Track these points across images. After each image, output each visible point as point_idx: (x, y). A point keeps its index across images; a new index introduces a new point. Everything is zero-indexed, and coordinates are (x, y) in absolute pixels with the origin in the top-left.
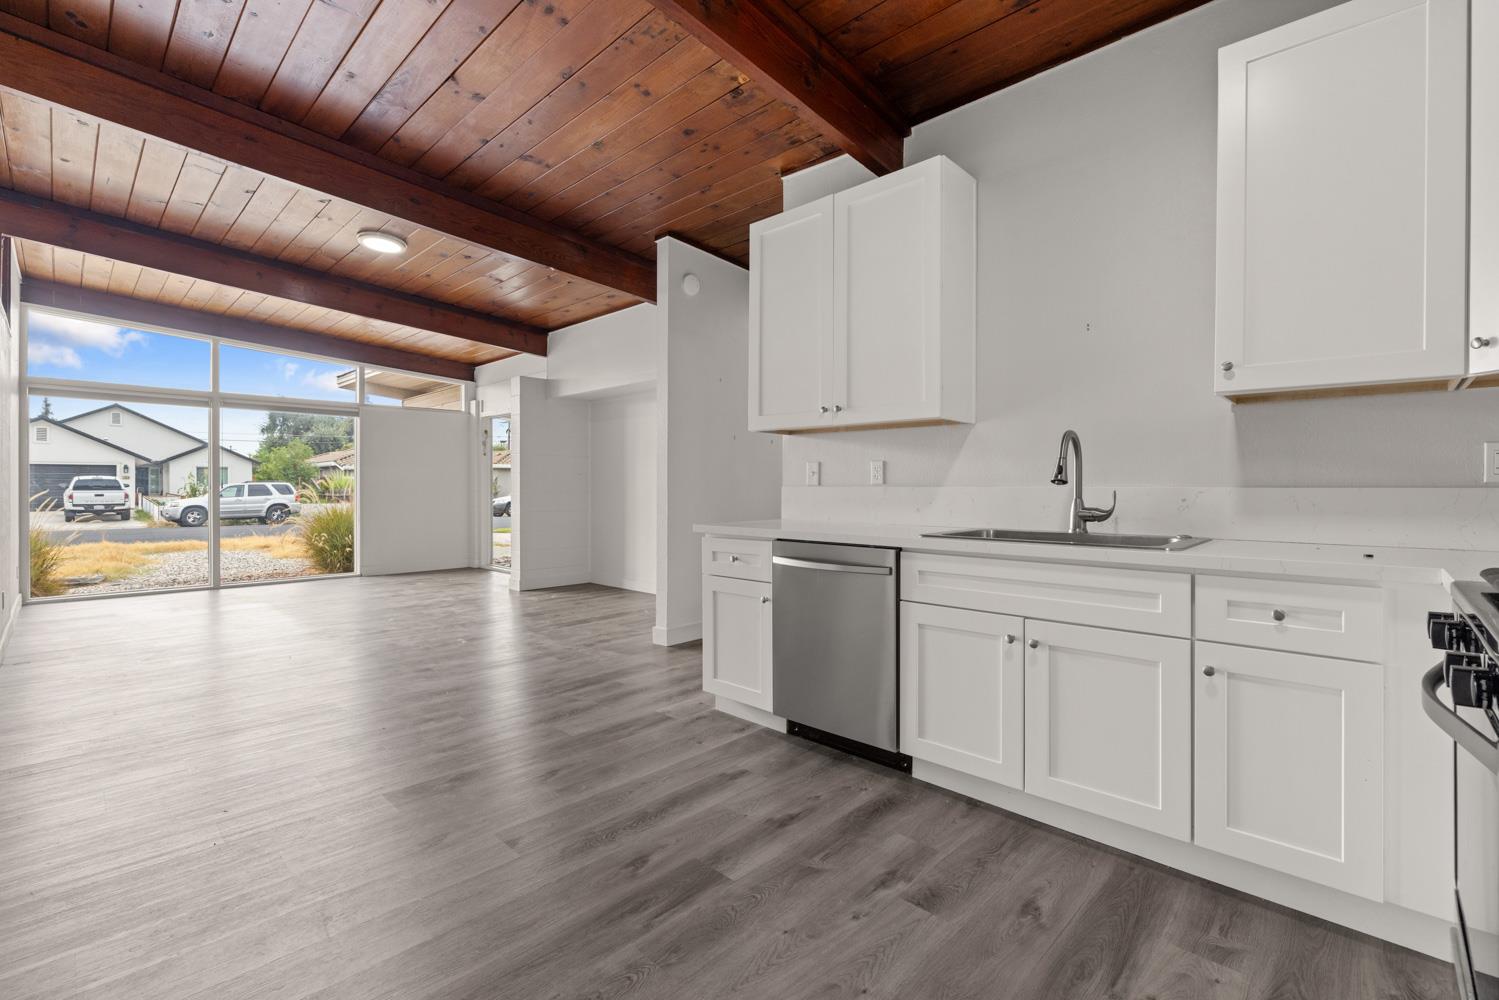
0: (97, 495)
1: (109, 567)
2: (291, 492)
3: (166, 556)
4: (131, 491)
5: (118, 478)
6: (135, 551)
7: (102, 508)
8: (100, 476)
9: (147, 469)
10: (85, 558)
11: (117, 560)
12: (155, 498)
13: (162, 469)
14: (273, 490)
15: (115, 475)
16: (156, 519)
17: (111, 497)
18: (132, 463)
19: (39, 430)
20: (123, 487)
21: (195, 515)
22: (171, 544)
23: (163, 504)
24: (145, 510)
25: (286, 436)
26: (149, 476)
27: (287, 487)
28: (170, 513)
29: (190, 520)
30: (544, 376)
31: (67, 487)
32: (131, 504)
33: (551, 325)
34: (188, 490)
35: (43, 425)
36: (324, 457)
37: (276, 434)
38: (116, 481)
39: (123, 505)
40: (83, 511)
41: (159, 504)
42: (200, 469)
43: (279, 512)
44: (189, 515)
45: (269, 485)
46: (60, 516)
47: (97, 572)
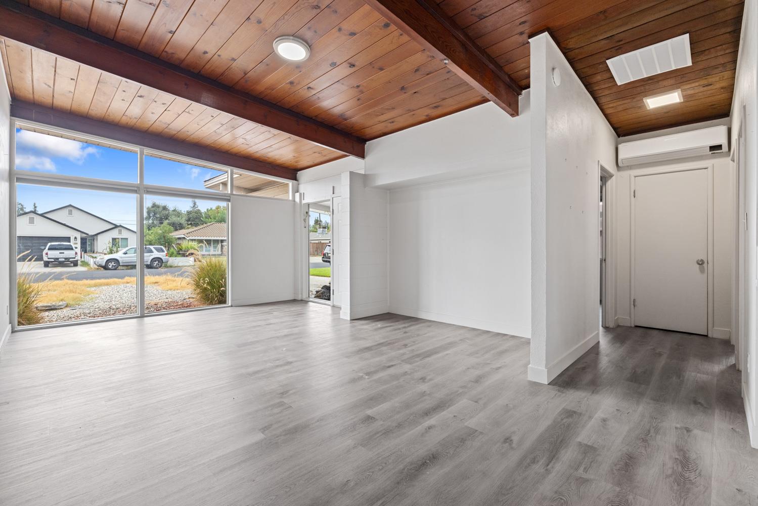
0: (60, 253)
1: (69, 297)
2: (163, 251)
3: (101, 288)
4: (78, 251)
5: (71, 244)
6: (83, 285)
7: (64, 260)
8: (62, 242)
9: (86, 239)
10: (55, 290)
11: (73, 292)
12: (91, 255)
13: (94, 239)
14: (154, 250)
15: (70, 242)
16: (92, 266)
17: (68, 254)
18: (79, 236)
19: (30, 218)
20: (74, 248)
21: (113, 264)
22: (103, 281)
23: (96, 258)
24: (86, 261)
25: (155, 222)
26: (87, 243)
27: (162, 249)
28: (99, 263)
29: (110, 267)
30: (363, 172)
31: (45, 249)
32: (78, 258)
33: (368, 136)
34: (108, 250)
35: (32, 215)
36: (177, 233)
37: (151, 221)
38: (71, 246)
39: (75, 258)
40: (53, 262)
41: (93, 257)
42: (114, 239)
43: (157, 262)
44: (110, 264)
45: (152, 247)
46: (41, 264)
47: (62, 300)
